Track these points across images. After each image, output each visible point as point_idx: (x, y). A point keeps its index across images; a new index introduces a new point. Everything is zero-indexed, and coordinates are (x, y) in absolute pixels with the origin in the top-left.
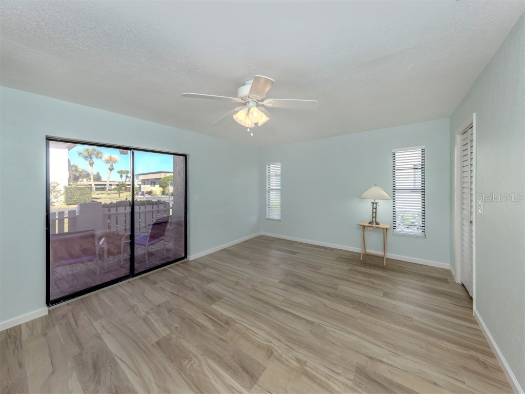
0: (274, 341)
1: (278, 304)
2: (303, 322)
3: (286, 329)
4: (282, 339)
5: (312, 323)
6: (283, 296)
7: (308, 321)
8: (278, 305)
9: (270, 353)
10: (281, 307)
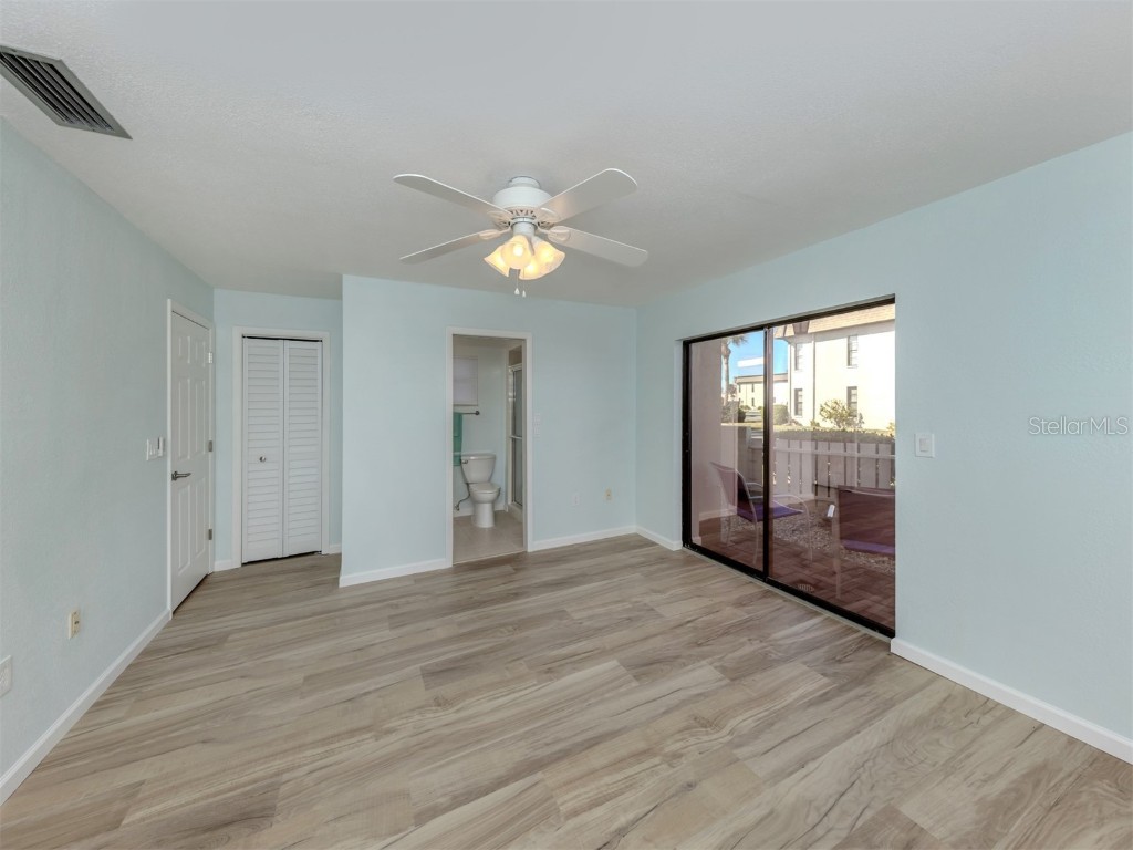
0: (454, 717)
1: (548, 778)
2: (442, 800)
3: (457, 749)
4: (446, 731)
5: (421, 818)
6: (575, 813)
7: (435, 812)
8: (539, 775)
9: (441, 703)
10: (529, 780)
